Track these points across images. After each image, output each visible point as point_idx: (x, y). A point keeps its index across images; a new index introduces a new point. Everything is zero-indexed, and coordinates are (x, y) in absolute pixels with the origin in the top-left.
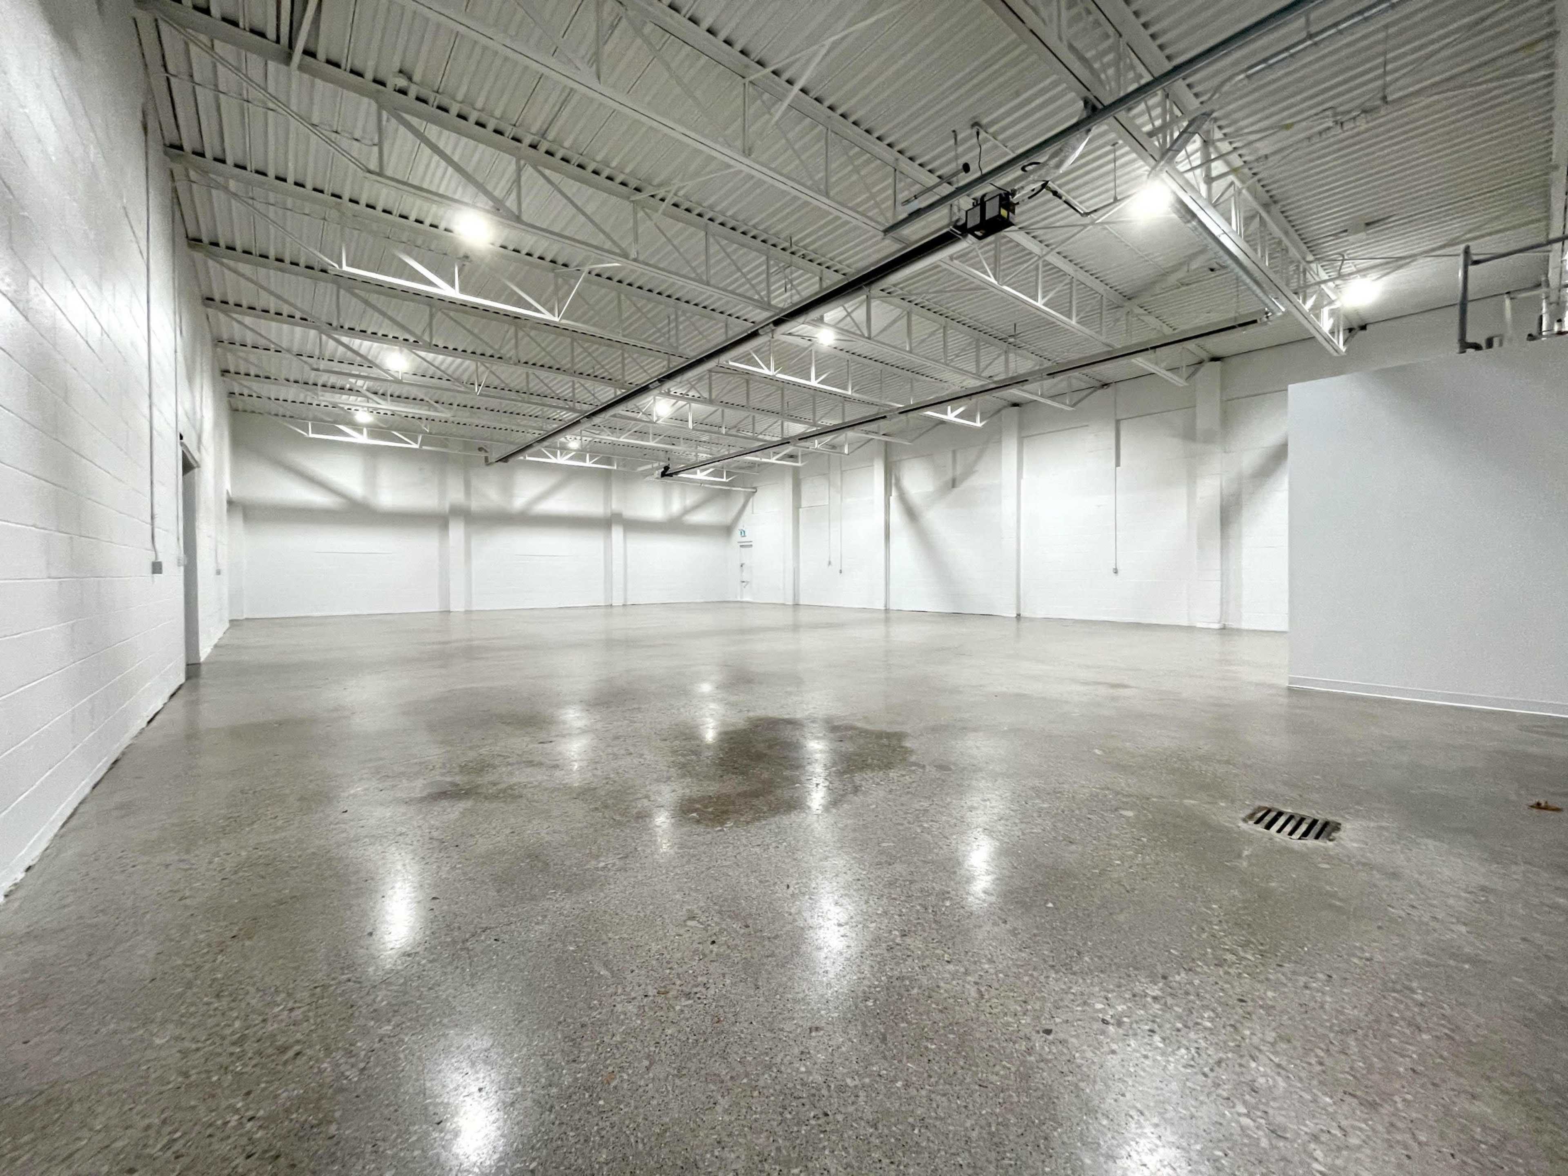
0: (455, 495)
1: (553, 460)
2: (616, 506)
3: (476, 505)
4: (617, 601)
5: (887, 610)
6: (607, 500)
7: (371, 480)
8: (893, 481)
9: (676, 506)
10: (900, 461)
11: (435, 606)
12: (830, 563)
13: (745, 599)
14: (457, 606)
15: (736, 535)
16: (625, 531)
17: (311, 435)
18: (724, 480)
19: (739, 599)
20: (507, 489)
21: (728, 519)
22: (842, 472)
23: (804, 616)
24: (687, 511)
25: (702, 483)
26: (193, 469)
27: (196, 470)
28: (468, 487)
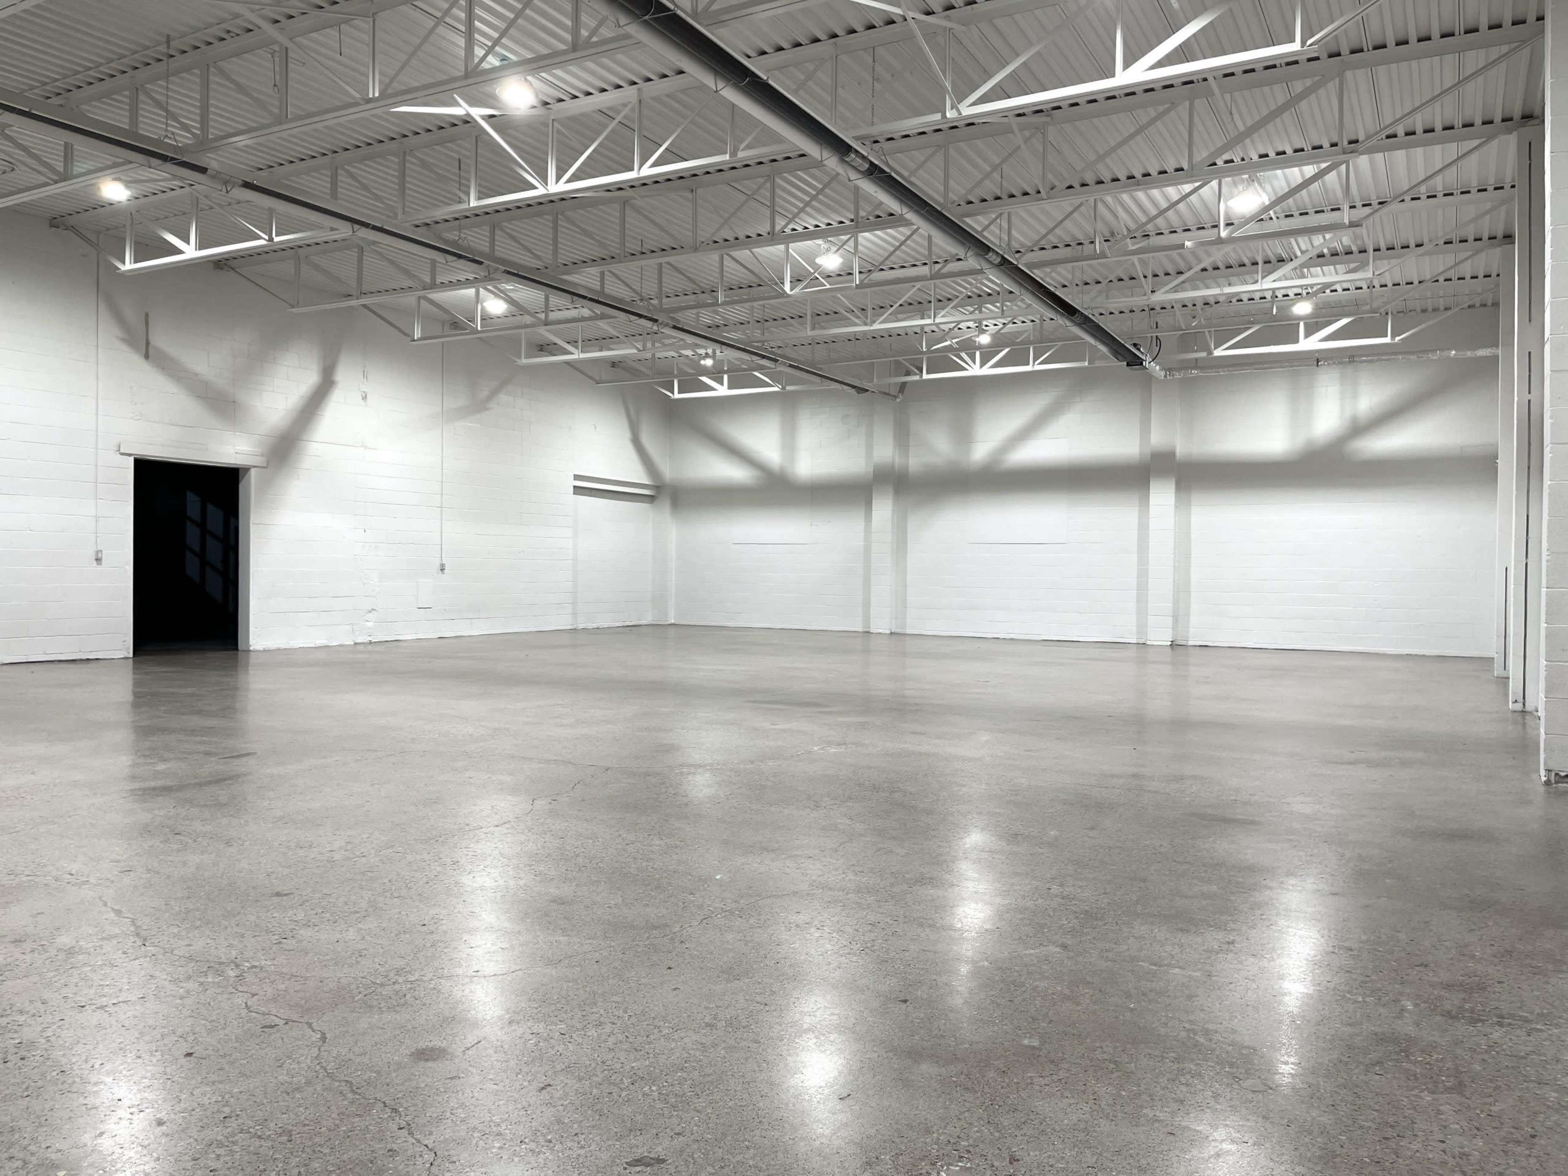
0: (886, 450)
1: (969, 372)
2: (1158, 439)
3: (913, 463)
4: (1161, 635)
6: (1145, 431)
7: (788, 441)
11: (855, 625)
14: (881, 624)
17: (677, 396)
18: (1387, 340)
20: (961, 432)
25: (1317, 359)
26: (247, 469)
27: (253, 472)
28: (902, 436)
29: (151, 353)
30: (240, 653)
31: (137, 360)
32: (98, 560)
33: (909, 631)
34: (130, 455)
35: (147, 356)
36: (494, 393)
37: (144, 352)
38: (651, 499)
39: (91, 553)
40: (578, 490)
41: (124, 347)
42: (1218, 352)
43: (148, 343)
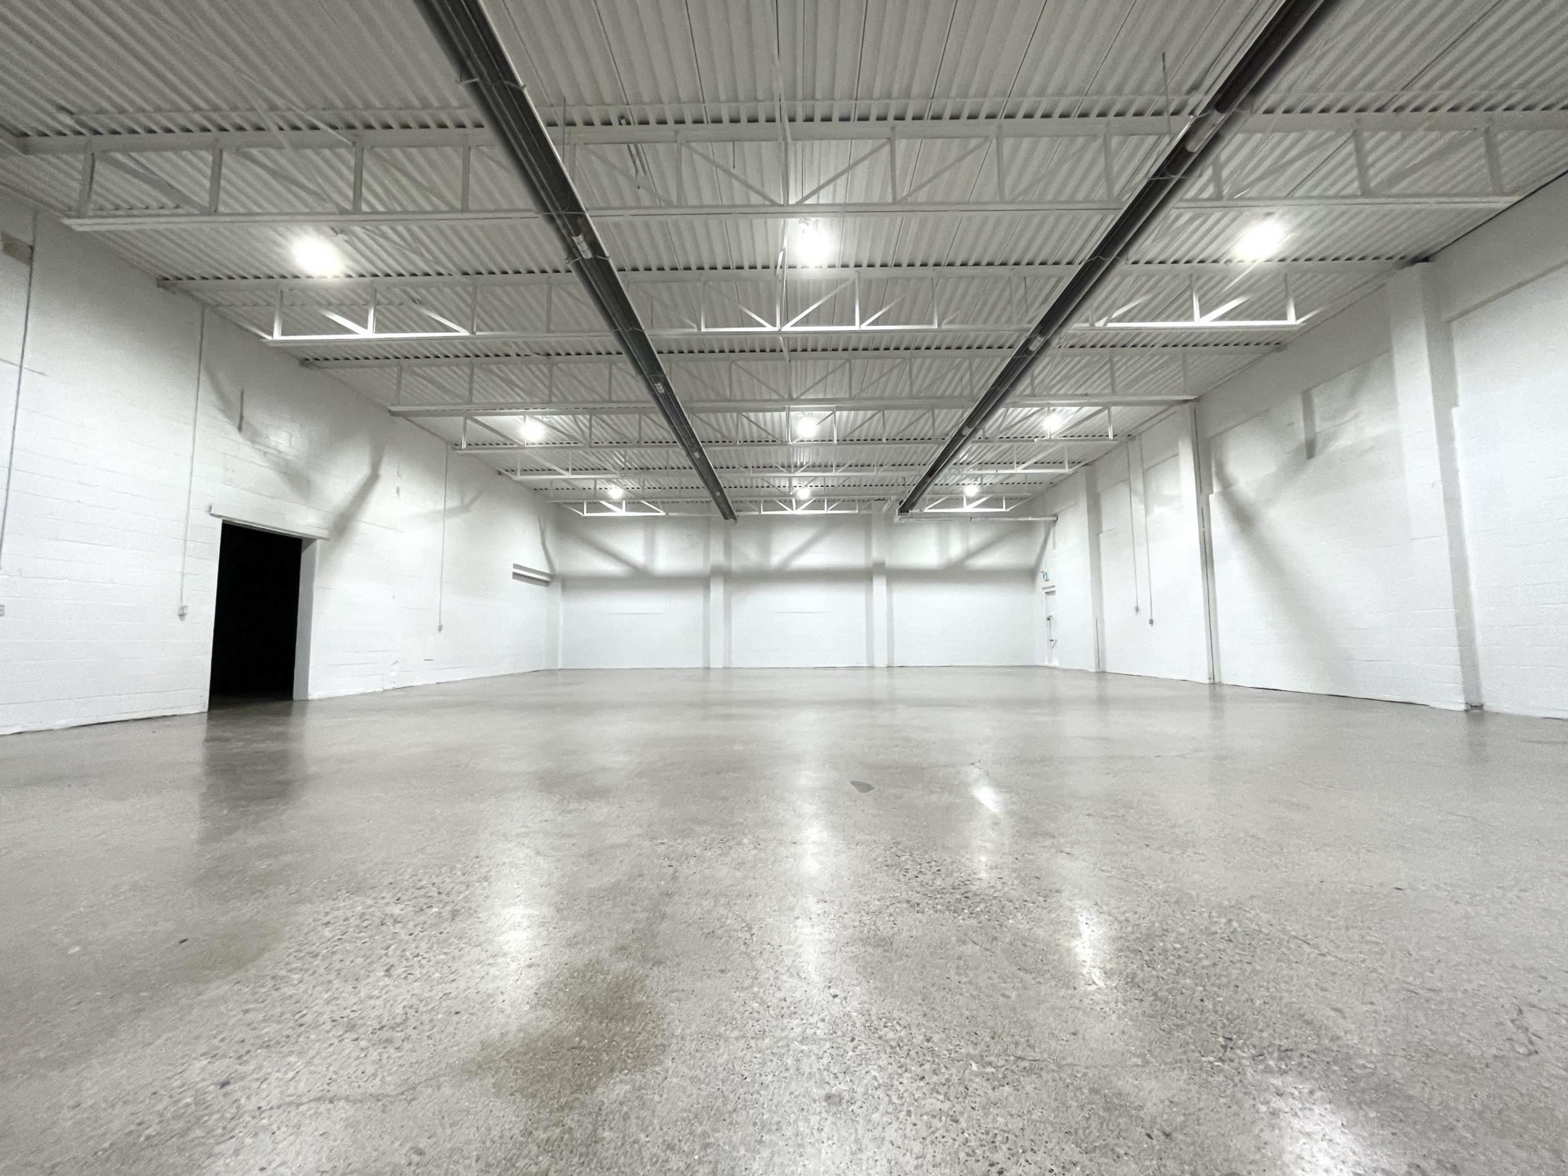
0: (718, 557)
1: (789, 512)
2: (877, 554)
3: (736, 564)
4: (881, 661)
5: (1214, 684)
6: (868, 549)
7: (650, 548)
8: (1214, 469)
9: (956, 548)
10: (1221, 433)
11: (699, 664)
12: (1137, 610)
13: (1051, 665)
14: (717, 663)
15: (1041, 582)
16: (888, 583)
17: (586, 514)
18: (1004, 510)
19: (1046, 664)
20: (765, 548)
21: (1031, 560)
22: (1145, 473)
23: (1113, 690)
24: (970, 554)
25: (971, 517)
26: (311, 540)
27: (319, 542)
28: (728, 548)
29: (244, 426)
30: (295, 704)
31: (232, 430)
32: (182, 616)
33: (733, 666)
34: (219, 516)
35: (240, 428)
36: (473, 501)
37: (237, 424)
38: (547, 583)
39: (176, 610)
40: (516, 575)
41: (221, 417)
42: (926, 510)
43: (242, 417)
